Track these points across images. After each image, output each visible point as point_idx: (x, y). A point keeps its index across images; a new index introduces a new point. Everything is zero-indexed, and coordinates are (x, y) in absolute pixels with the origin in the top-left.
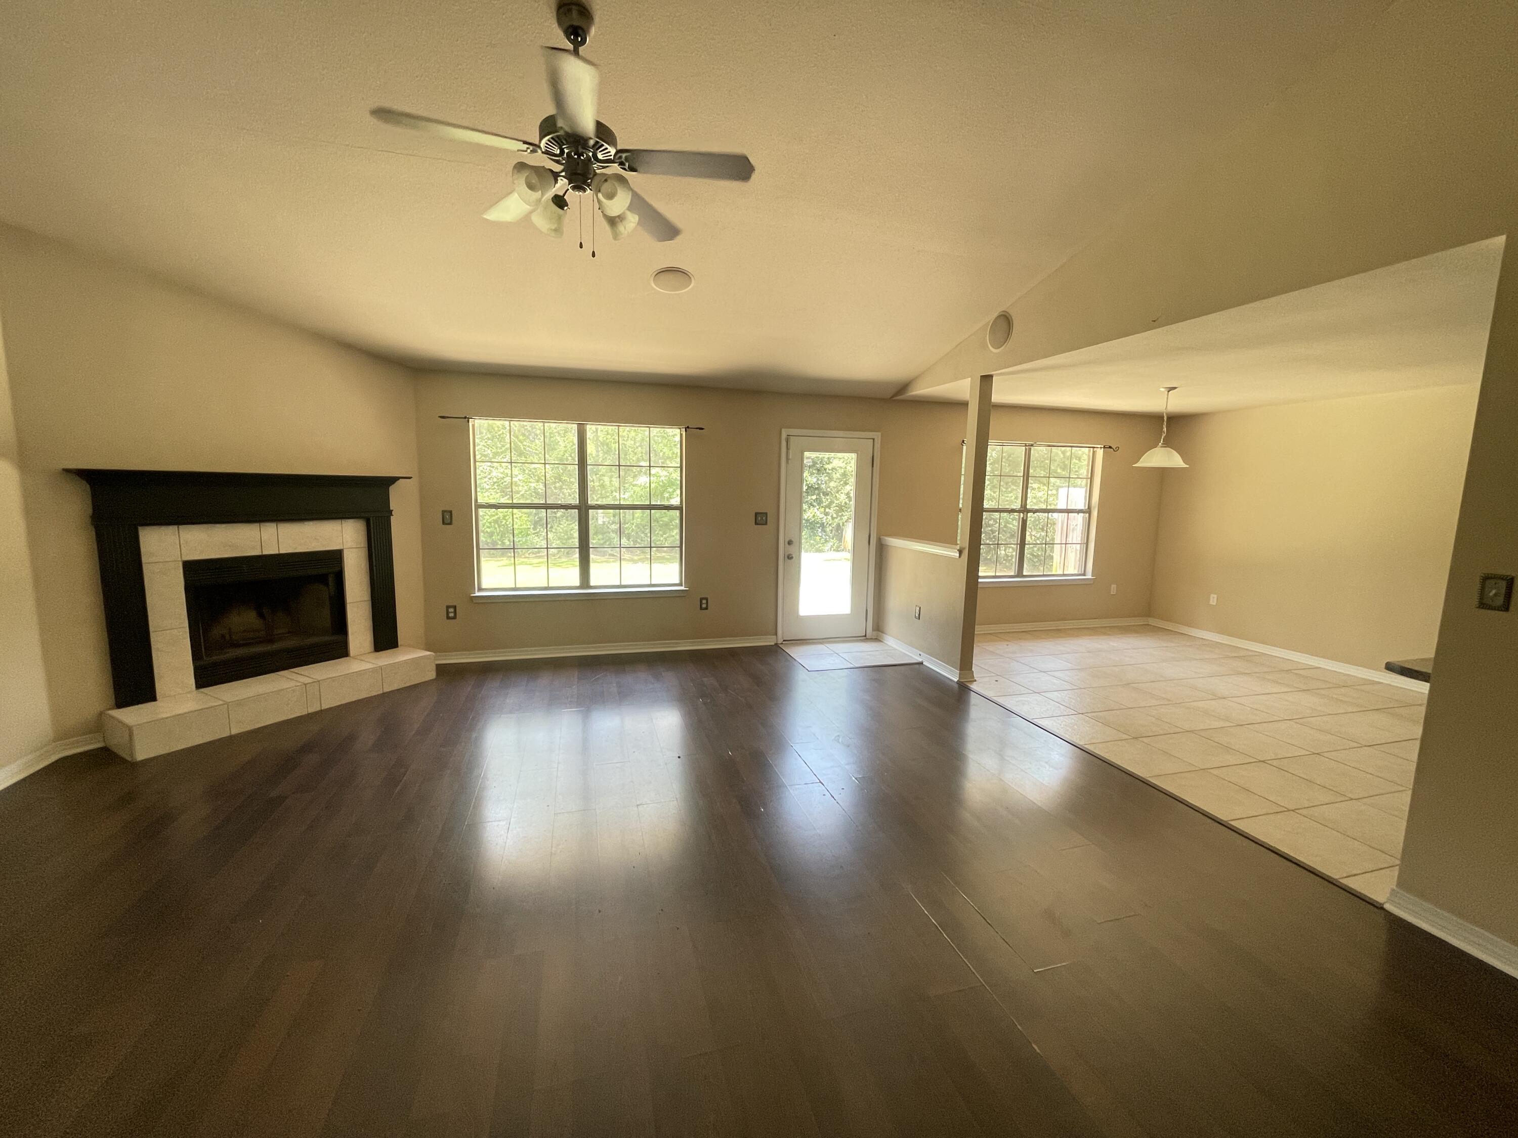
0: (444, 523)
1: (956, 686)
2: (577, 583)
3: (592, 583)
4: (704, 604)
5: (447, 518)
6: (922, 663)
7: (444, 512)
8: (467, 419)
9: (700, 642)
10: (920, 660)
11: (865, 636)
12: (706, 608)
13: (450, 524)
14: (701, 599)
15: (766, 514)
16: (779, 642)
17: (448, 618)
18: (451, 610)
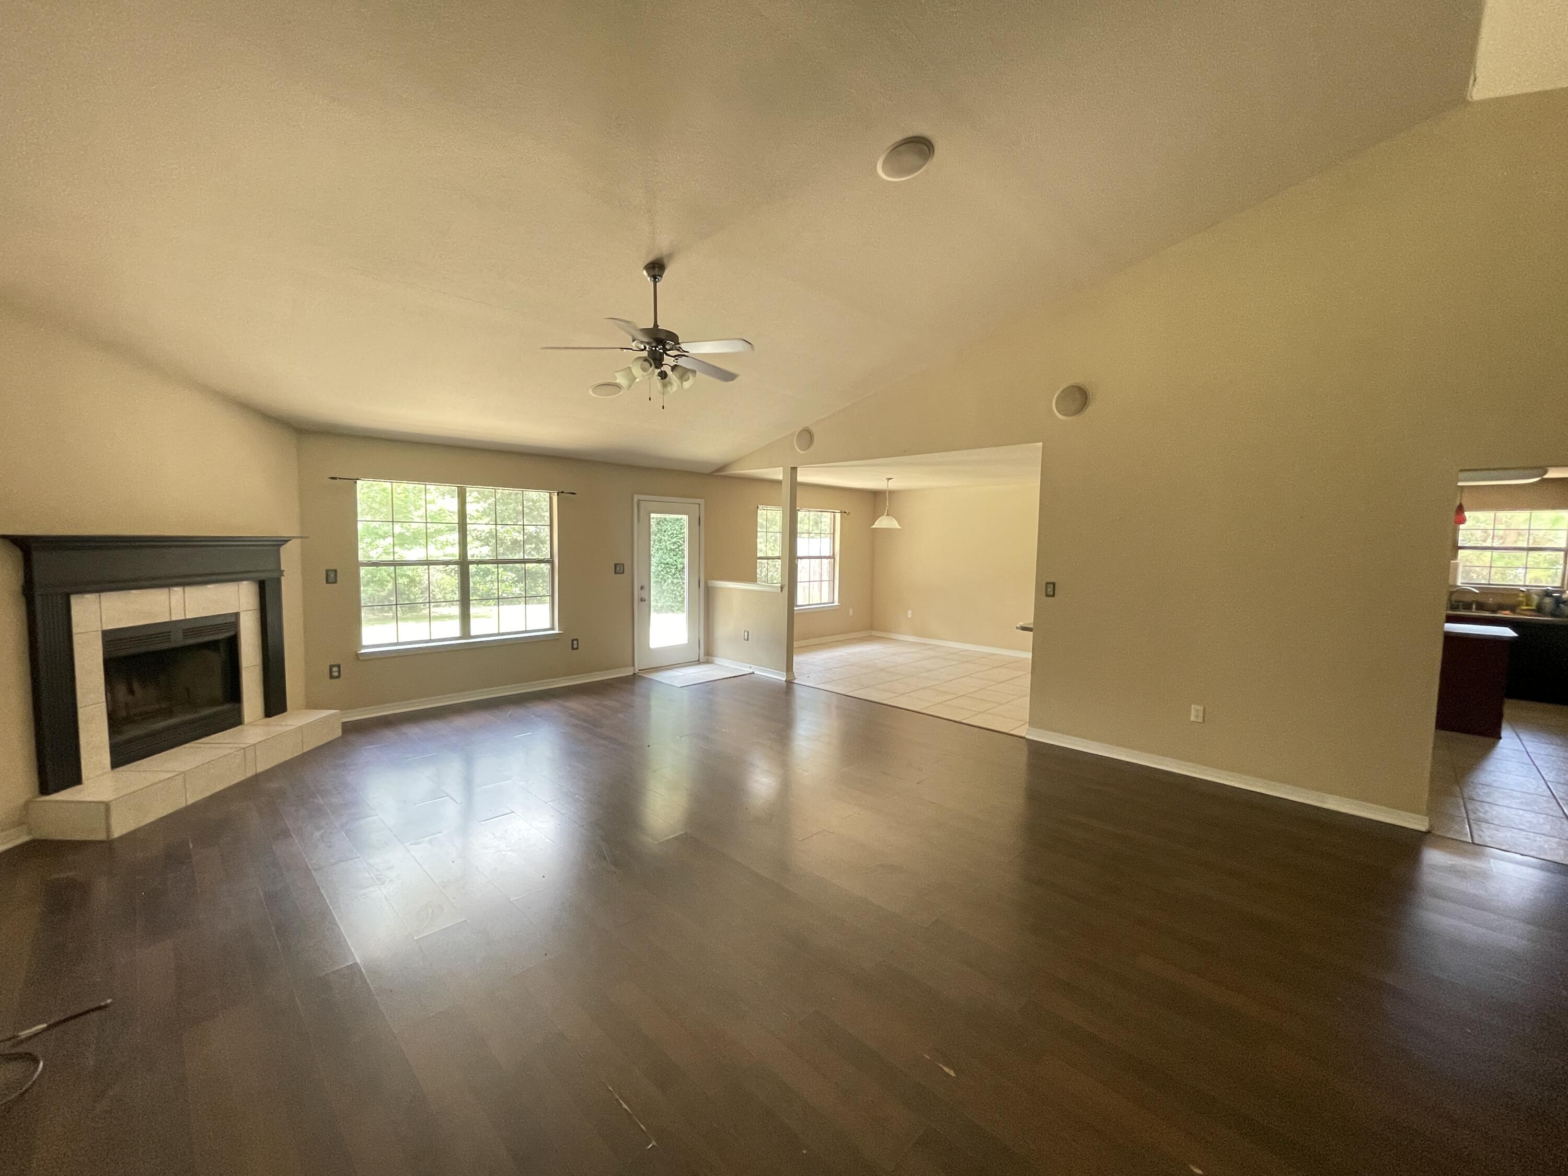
0: (327, 582)
1: (785, 683)
2: (457, 633)
3: (472, 634)
4: (574, 645)
5: (331, 577)
6: (753, 673)
7: (327, 571)
8: (355, 480)
9: (571, 679)
10: (751, 671)
11: (699, 660)
12: (577, 649)
13: (335, 582)
14: (573, 641)
15: (623, 564)
16: (636, 672)
17: (332, 677)
18: (335, 669)
